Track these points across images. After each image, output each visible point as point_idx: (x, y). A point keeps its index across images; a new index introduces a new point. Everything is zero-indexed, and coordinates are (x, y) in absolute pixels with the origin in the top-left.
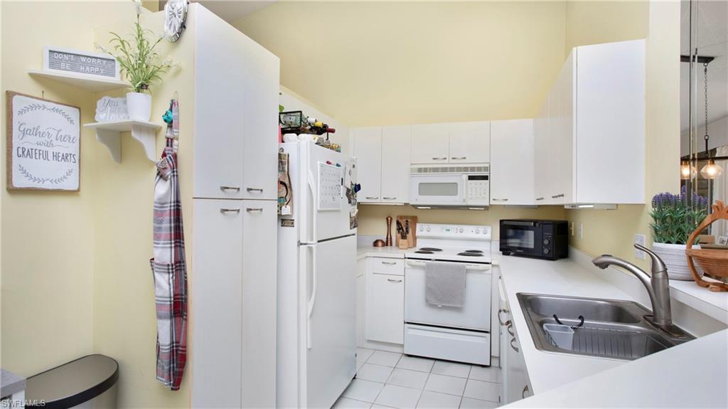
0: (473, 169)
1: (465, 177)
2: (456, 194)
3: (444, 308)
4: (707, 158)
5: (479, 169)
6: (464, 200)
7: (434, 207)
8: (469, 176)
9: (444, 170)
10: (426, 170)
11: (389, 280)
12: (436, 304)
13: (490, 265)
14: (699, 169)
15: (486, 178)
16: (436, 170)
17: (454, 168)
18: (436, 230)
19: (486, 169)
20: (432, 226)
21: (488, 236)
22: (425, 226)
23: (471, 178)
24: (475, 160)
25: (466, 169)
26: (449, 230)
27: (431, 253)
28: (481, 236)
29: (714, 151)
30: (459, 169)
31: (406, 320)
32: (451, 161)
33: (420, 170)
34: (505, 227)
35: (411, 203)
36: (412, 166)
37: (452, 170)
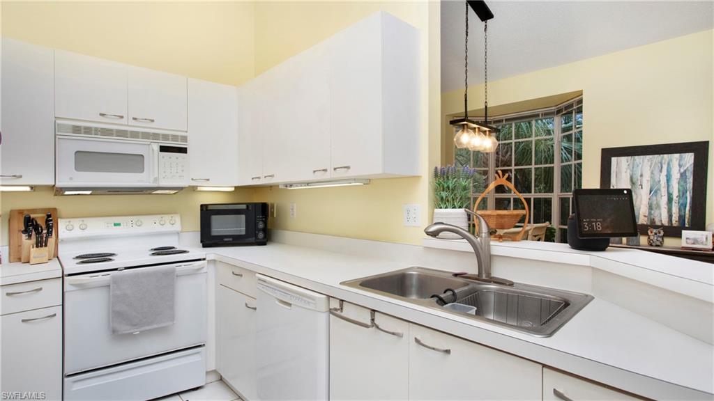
0: (166, 137)
1: (156, 148)
2: (142, 170)
3: (142, 332)
5: (175, 138)
6: (156, 180)
7: (97, 191)
8: (161, 147)
9: (120, 133)
10: (88, 130)
11: (23, 321)
12: (132, 331)
13: (205, 261)
15: (183, 150)
16: (105, 132)
17: (138, 133)
18: (97, 227)
19: (185, 138)
20: (90, 222)
22: (76, 223)
23: (163, 149)
24: (168, 125)
25: (155, 136)
26: (119, 224)
27: (110, 260)
28: (168, 228)
30: (146, 136)
31: (67, 372)
32: (132, 123)
33: (76, 130)
34: (207, 213)
35: (59, 185)
36: (58, 122)
37: (135, 135)
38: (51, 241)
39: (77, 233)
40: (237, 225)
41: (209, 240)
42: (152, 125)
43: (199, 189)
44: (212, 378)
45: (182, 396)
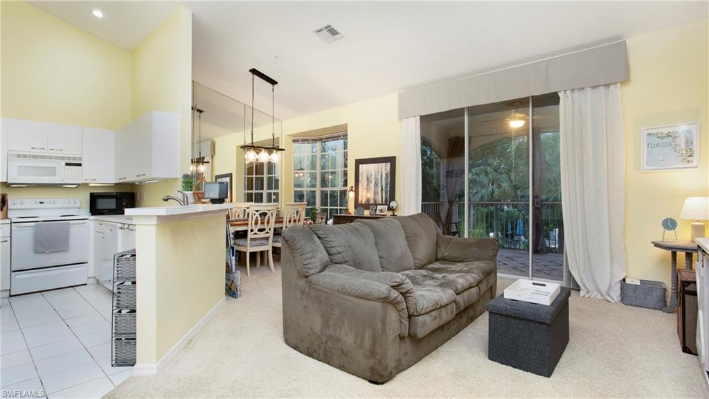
0: (69, 158)
1: (63, 164)
2: (55, 175)
3: (51, 252)
4: (200, 162)
5: (74, 159)
6: (63, 180)
9: (43, 157)
10: (25, 156)
12: (45, 251)
13: (88, 220)
14: (197, 167)
15: (80, 165)
16: (35, 157)
18: (30, 203)
19: (80, 159)
21: (78, 205)
22: (18, 201)
23: (67, 164)
24: (71, 152)
25: (63, 158)
26: (42, 203)
28: (72, 205)
29: (203, 158)
30: (57, 158)
31: (13, 269)
32: (49, 151)
33: (19, 156)
34: (94, 198)
35: (9, 182)
36: (10, 153)
37: (51, 157)
38: (5, 208)
39: (18, 206)
40: (112, 204)
41: (94, 211)
42: (62, 152)
43: (90, 185)
44: (94, 281)
45: (75, 288)
